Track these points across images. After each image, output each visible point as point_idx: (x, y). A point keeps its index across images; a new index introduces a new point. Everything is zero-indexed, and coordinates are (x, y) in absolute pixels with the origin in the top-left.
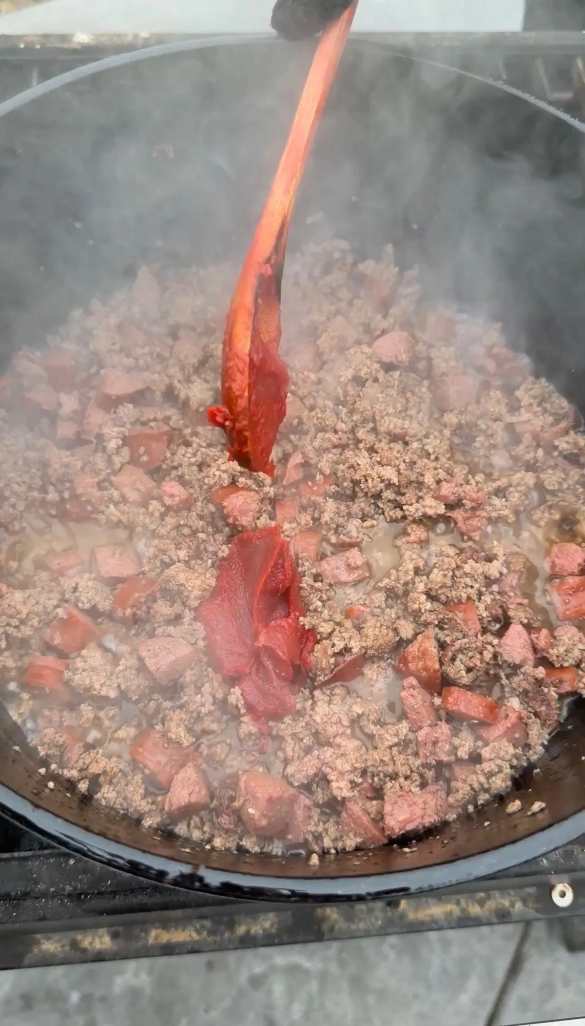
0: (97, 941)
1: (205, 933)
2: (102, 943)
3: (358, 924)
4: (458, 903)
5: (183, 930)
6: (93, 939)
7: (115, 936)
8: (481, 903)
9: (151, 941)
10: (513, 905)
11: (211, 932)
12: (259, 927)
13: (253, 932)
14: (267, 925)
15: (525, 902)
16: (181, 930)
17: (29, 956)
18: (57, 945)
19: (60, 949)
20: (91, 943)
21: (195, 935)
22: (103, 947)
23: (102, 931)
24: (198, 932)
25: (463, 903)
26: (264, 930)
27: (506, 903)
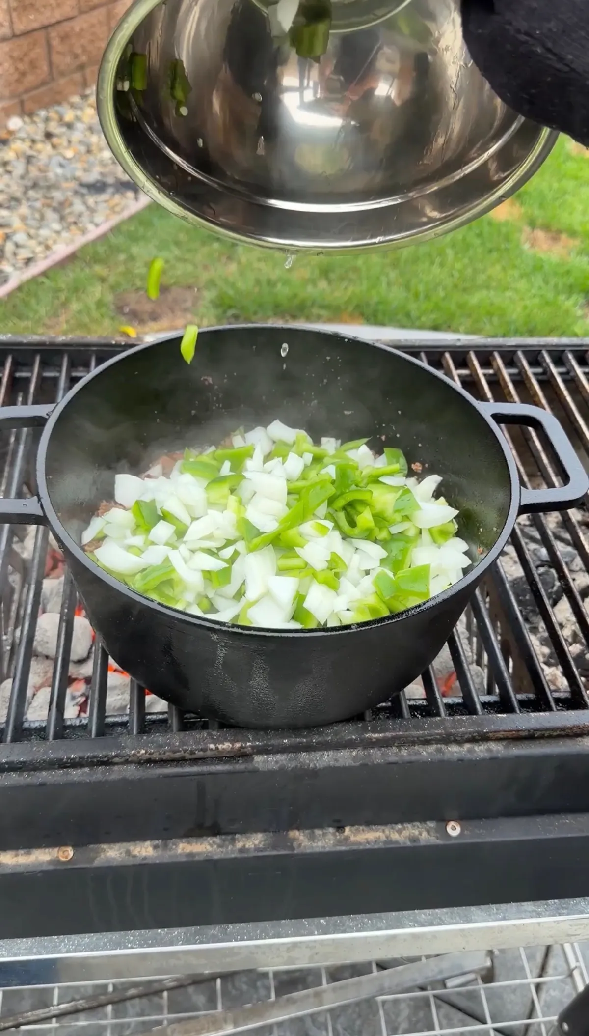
0: (143, 850)
1: (215, 847)
2: (146, 852)
3: (317, 843)
4: (384, 831)
5: (201, 845)
6: (141, 849)
7: (155, 847)
8: (399, 832)
9: (179, 851)
10: (420, 834)
11: (219, 846)
12: (251, 843)
13: (247, 846)
14: (257, 842)
15: (428, 832)
16: (199, 844)
17: (98, 859)
18: (117, 853)
19: (118, 855)
20: (139, 852)
21: (208, 847)
22: (147, 854)
23: (148, 843)
24: (211, 845)
25: (387, 832)
26: (255, 845)
27: (416, 832)
